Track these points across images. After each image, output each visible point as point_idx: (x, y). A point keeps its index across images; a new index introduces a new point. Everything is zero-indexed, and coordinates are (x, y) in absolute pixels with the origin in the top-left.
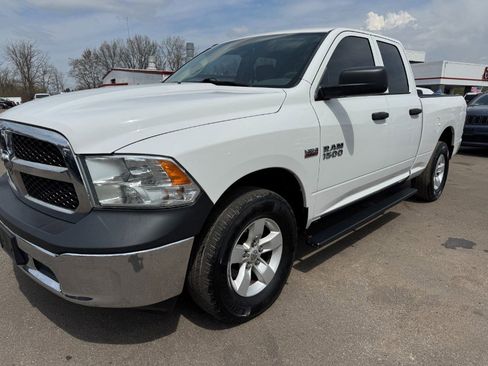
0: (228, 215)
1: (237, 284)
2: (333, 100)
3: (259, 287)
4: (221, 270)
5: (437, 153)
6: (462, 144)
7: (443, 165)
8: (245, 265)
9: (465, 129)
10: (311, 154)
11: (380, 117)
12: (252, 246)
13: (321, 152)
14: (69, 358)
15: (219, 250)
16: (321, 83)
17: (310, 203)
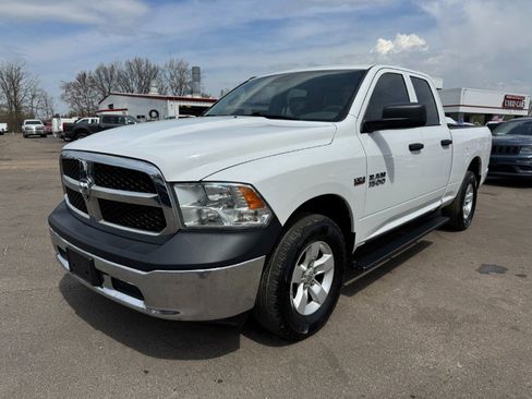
0: (290, 237)
1: (297, 302)
2: (375, 133)
3: (314, 307)
4: (285, 289)
5: (466, 182)
6: (488, 174)
7: (471, 194)
8: (302, 285)
9: (491, 159)
10: (359, 182)
11: (416, 148)
12: (309, 267)
13: (367, 180)
14: (146, 372)
15: (284, 269)
16: (365, 117)
17: (356, 229)
